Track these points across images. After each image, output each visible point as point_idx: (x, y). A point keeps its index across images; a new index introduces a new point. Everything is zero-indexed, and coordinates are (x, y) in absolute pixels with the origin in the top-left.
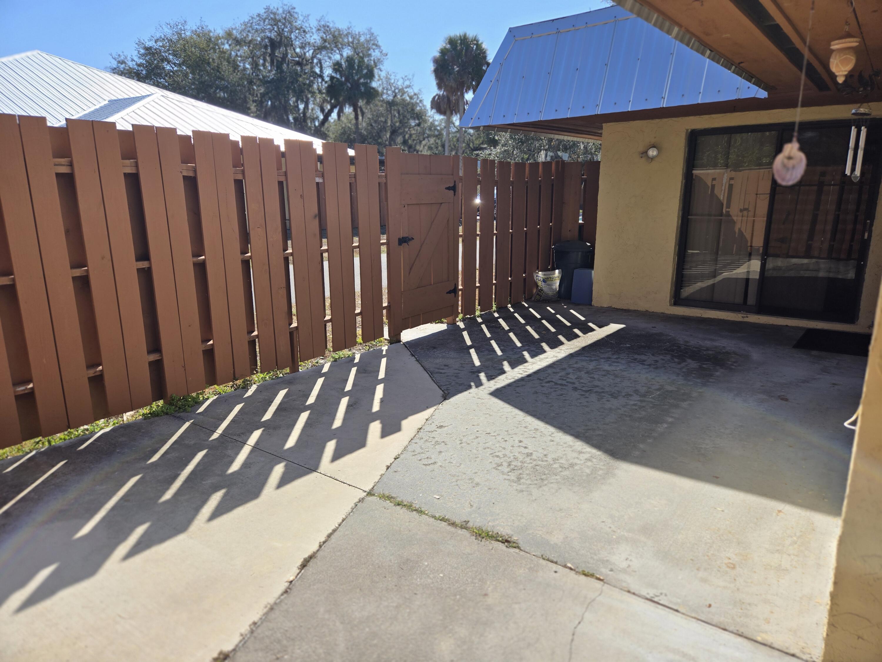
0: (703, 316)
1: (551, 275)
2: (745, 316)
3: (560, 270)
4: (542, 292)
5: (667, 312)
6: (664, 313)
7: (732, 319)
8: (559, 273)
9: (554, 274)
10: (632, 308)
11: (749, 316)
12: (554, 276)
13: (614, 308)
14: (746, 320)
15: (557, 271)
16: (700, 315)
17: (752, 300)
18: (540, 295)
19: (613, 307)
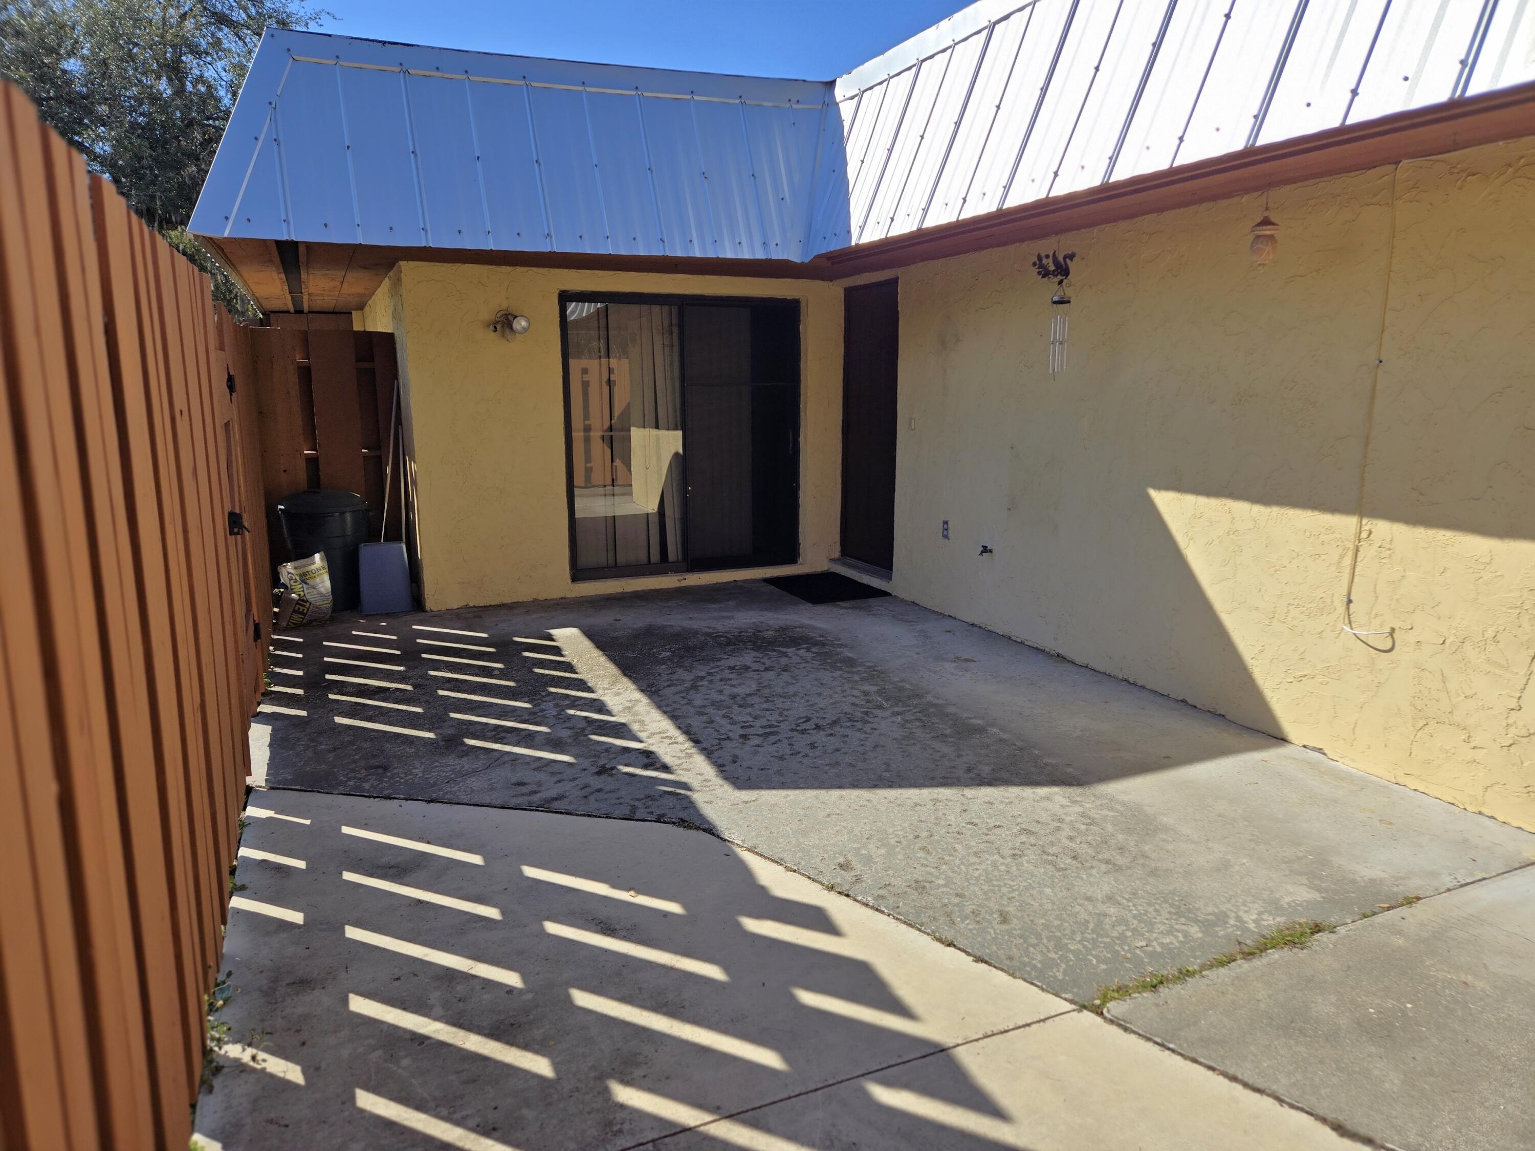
0: (627, 590)
1: (305, 566)
2: (681, 578)
3: (322, 553)
4: (308, 604)
5: (570, 595)
6: (565, 598)
7: (666, 587)
8: (322, 559)
9: (314, 563)
10: (507, 600)
11: (686, 577)
12: (313, 567)
13: (474, 607)
14: (684, 583)
15: (317, 556)
16: (621, 590)
17: (673, 552)
18: (302, 613)
19: (471, 604)
